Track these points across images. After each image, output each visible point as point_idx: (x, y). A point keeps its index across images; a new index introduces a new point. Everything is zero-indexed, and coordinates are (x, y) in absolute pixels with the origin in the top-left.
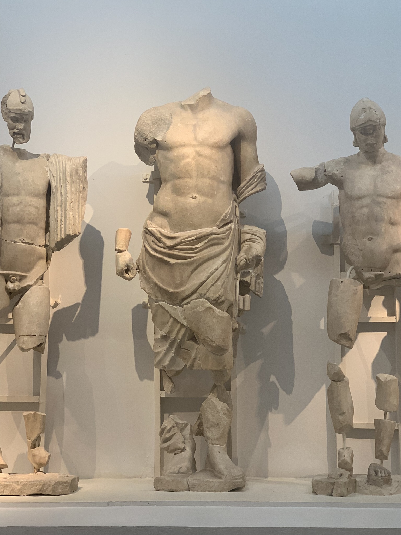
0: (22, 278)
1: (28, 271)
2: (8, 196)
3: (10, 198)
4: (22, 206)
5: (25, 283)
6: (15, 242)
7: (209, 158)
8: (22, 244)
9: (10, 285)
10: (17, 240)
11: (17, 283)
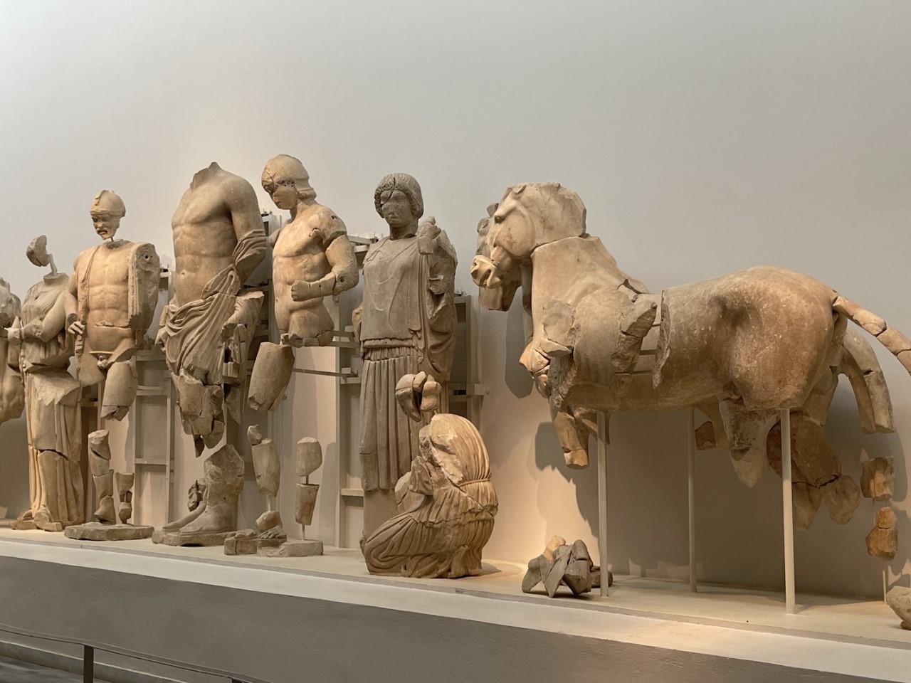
0: (108, 356)
1: (113, 350)
2: (93, 286)
3: (95, 288)
4: (102, 294)
5: (109, 362)
6: (97, 325)
7: (190, 235)
8: (104, 327)
9: (99, 363)
10: (99, 324)
11: (105, 361)
